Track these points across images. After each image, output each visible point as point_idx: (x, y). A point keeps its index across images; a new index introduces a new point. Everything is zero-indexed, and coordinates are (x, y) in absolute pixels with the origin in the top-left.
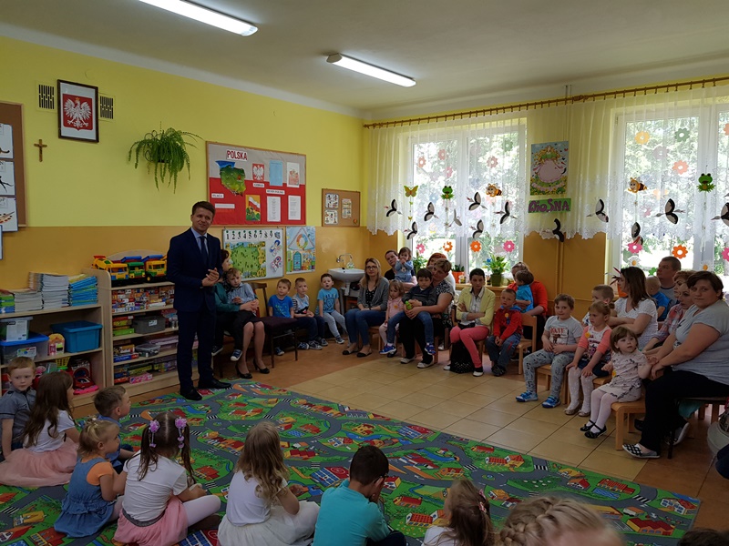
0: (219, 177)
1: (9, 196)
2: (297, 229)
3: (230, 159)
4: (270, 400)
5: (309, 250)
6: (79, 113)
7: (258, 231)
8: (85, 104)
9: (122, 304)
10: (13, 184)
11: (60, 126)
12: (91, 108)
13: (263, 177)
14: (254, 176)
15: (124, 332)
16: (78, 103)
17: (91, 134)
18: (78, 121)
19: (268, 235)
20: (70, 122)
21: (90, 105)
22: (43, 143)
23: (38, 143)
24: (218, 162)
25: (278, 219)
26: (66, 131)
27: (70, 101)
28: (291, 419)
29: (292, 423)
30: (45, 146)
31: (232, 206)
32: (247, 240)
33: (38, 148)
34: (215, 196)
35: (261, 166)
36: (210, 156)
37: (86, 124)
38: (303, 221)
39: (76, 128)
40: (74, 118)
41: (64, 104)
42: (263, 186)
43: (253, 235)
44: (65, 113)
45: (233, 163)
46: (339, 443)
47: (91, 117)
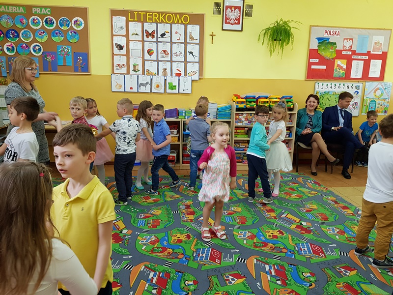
0: (317, 48)
1: (196, 62)
2: (375, 84)
3: (326, 36)
4: (313, 192)
5: (384, 99)
6: (233, 15)
7: (342, 84)
8: (237, 10)
9: (241, 121)
10: (198, 56)
11: (223, 24)
12: (240, 12)
13: (351, 47)
14: (344, 46)
15: (242, 136)
16: (233, 9)
17: (238, 27)
18: (232, 20)
19: (350, 87)
20: (228, 21)
21: (240, 10)
22: (214, 34)
23: (211, 34)
24: (317, 38)
25: (360, 76)
26: (226, 26)
27: (229, 9)
28: (315, 207)
29: (313, 209)
30: (215, 35)
31: (324, 67)
32: (333, 89)
33: (211, 37)
34: (312, 60)
35: (350, 39)
36: (312, 35)
37: (237, 22)
38: (381, 78)
39: (231, 24)
40: (231, 18)
41: (226, 11)
42: (350, 53)
43: (337, 86)
44: (226, 16)
45: (329, 39)
46: (334, 231)
47: (240, 17)
